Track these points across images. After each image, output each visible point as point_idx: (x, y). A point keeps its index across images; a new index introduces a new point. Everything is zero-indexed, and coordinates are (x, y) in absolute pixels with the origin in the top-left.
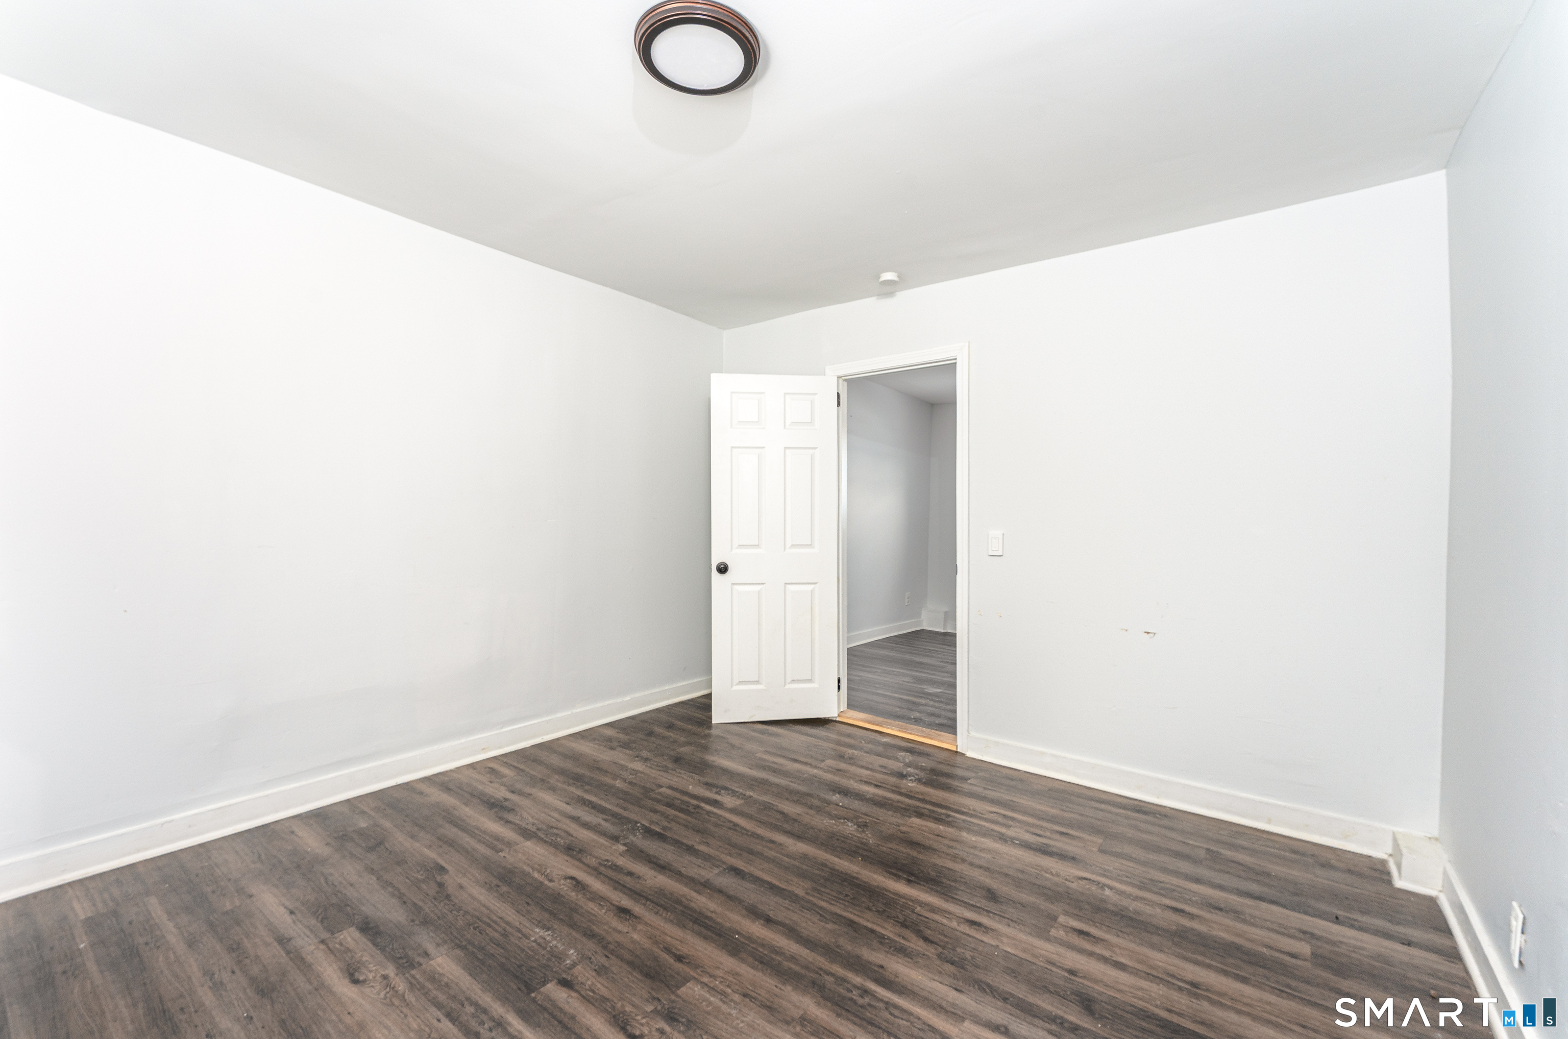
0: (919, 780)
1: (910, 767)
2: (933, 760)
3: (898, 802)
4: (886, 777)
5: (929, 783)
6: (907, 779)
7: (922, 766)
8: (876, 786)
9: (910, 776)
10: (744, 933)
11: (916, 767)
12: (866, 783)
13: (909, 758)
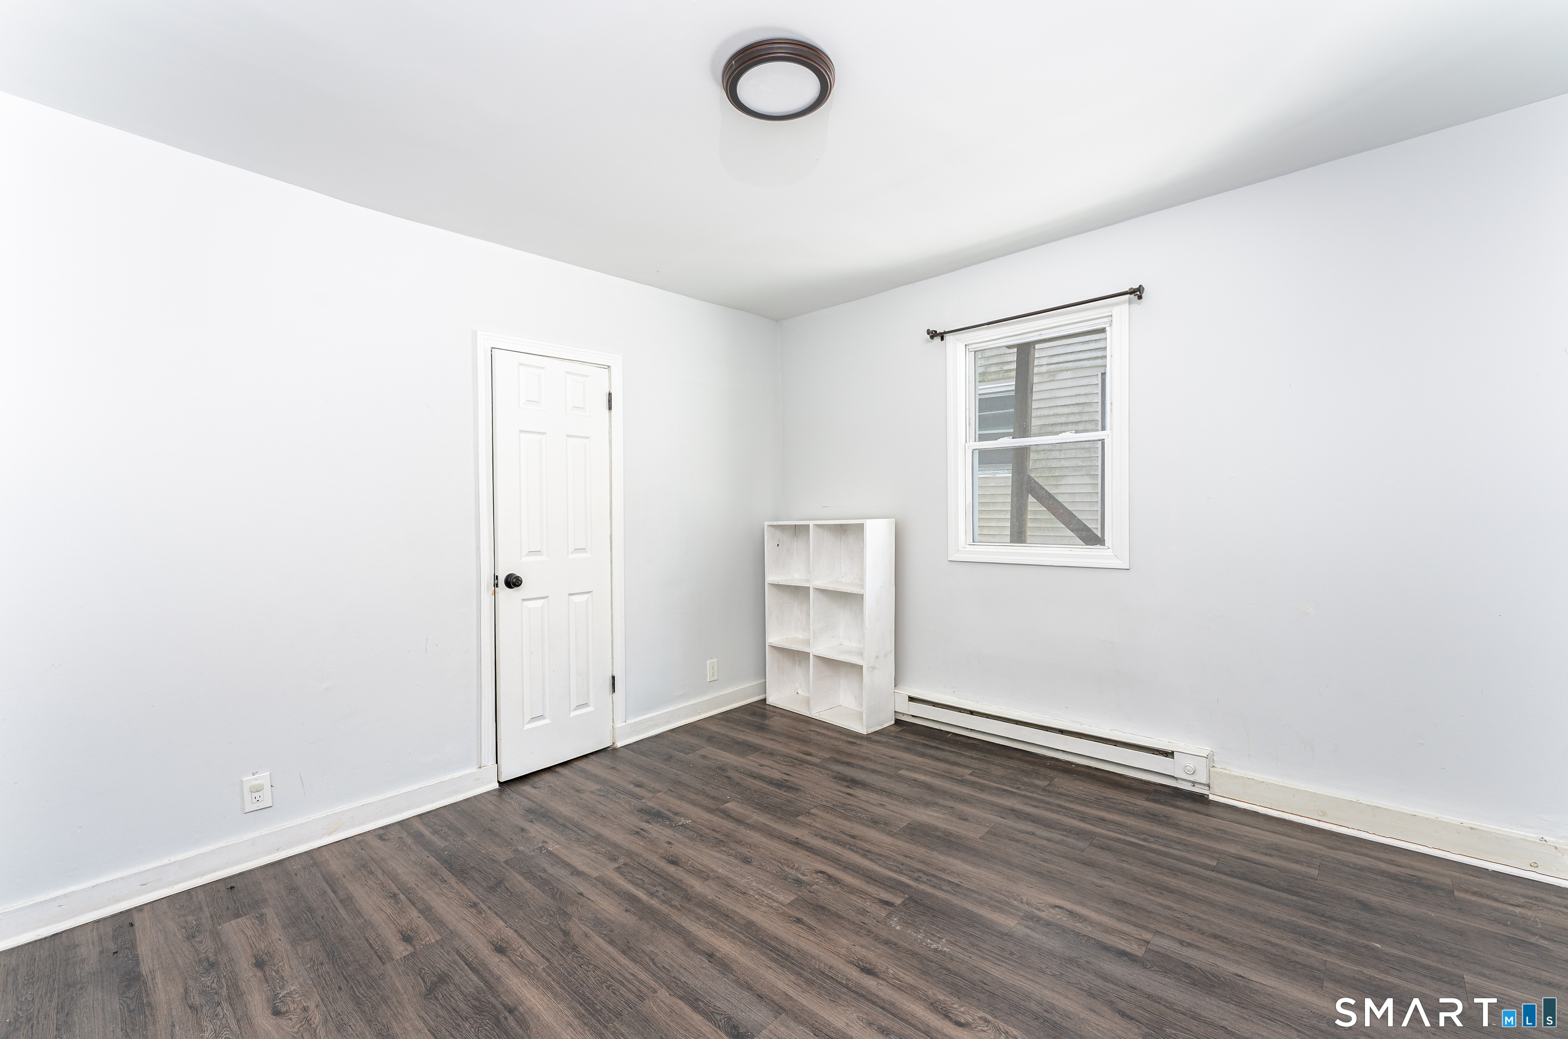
10: (738, 943)
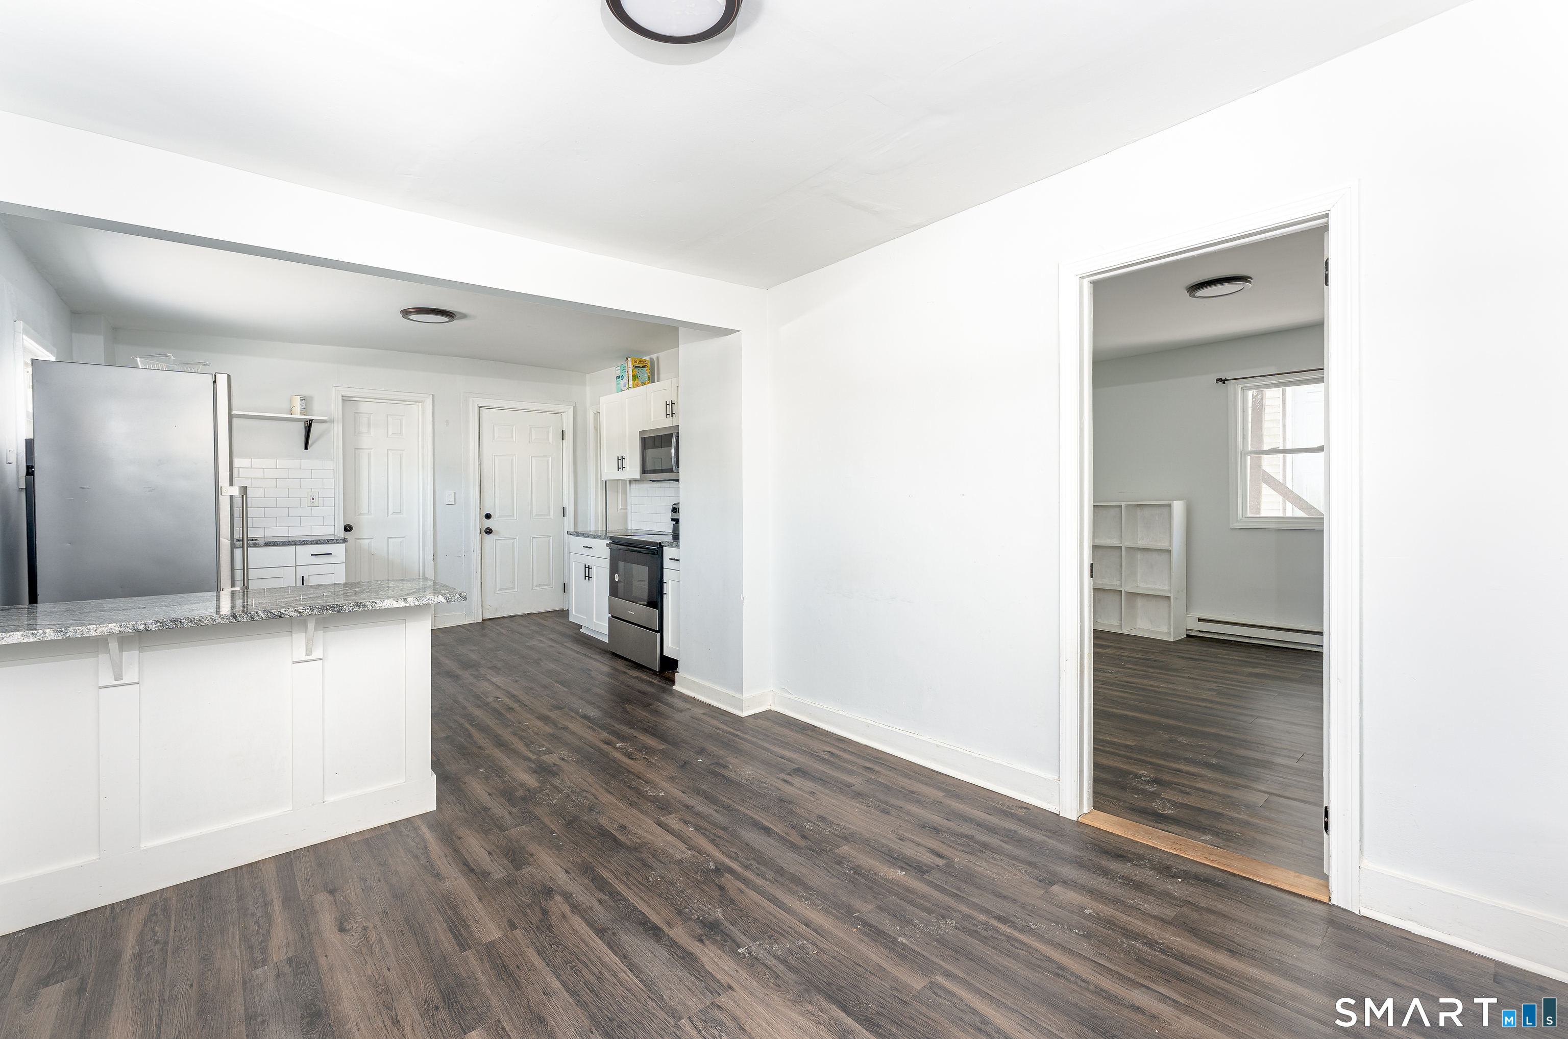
0: (1137, 776)
1: (1152, 792)
2: (1125, 802)
3: (1151, 757)
4: (1175, 780)
5: (1125, 774)
6: (1151, 778)
7: (1138, 794)
8: (1180, 771)
9: (1148, 781)
11: (1144, 792)
12: (1193, 774)
13: (1157, 805)
